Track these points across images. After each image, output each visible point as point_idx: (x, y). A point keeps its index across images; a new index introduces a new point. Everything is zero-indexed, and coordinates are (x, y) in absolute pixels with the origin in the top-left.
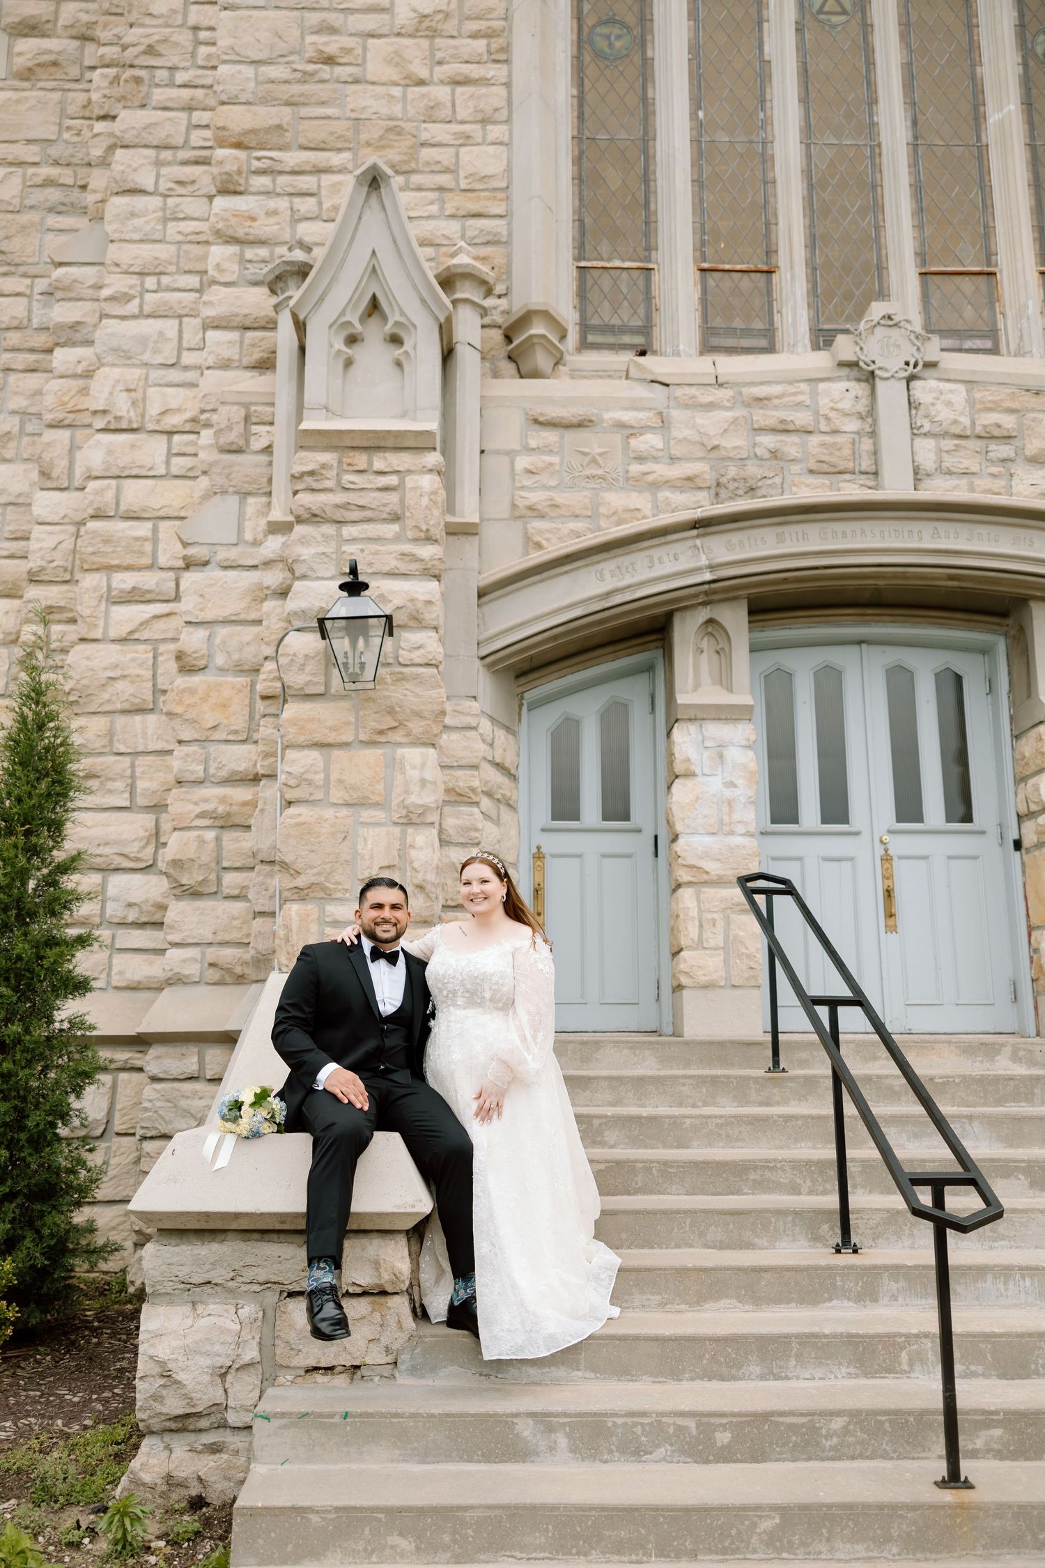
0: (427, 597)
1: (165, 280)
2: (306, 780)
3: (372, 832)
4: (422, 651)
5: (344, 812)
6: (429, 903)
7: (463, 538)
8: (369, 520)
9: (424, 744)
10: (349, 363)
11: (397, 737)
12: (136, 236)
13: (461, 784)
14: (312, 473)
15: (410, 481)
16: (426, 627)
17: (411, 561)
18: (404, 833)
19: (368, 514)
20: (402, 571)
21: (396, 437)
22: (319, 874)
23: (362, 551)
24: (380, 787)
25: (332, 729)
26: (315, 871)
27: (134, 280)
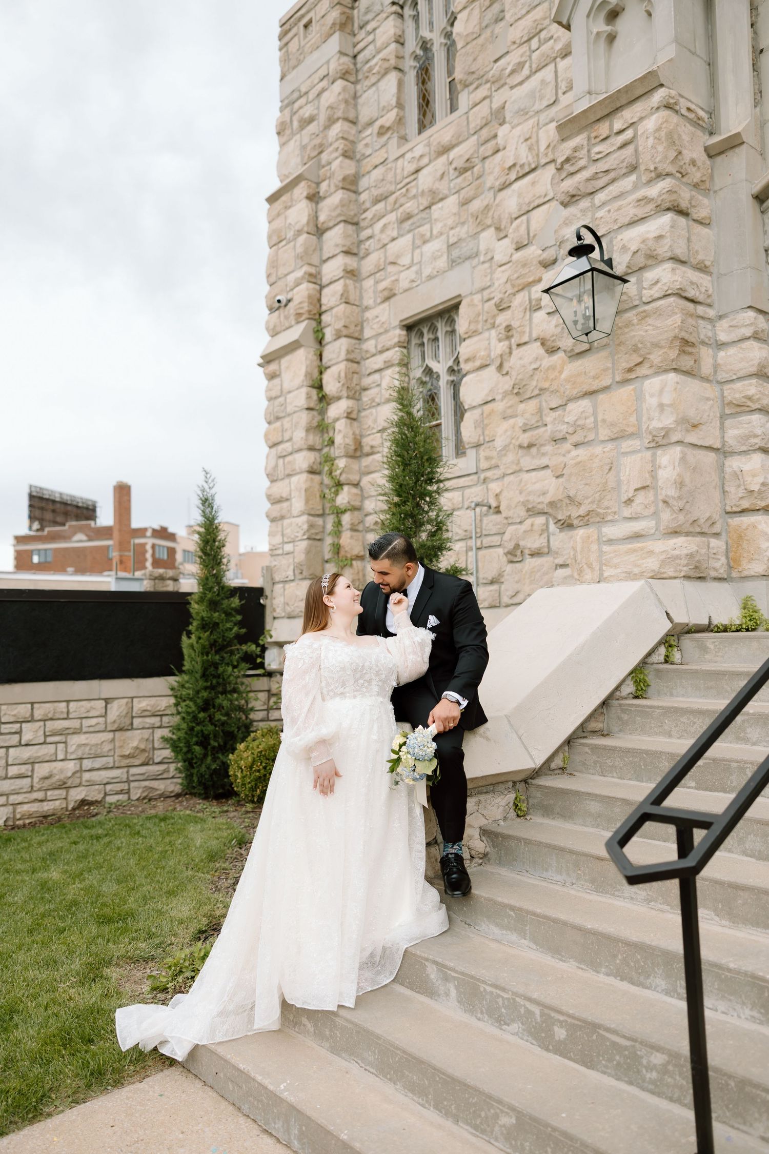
0: (656, 235)
1: (543, 35)
2: (579, 426)
3: (627, 461)
4: (659, 285)
5: (610, 446)
6: (675, 516)
7: (730, 153)
8: (613, 181)
9: (666, 371)
10: (611, 38)
11: (643, 370)
12: (524, 12)
13: (737, 396)
14: (568, 160)
15: (641, 129)
16: (662, 261)
17: (646, 203)
18: (654, 455)
19: (612, 175)
20: (640, 216)
21: (627, 92)
22: (592, 502)
23: (609, 211)
24: (633, 419)
25: (595, 377)
26: (590, 500)
27: (525, 48)
